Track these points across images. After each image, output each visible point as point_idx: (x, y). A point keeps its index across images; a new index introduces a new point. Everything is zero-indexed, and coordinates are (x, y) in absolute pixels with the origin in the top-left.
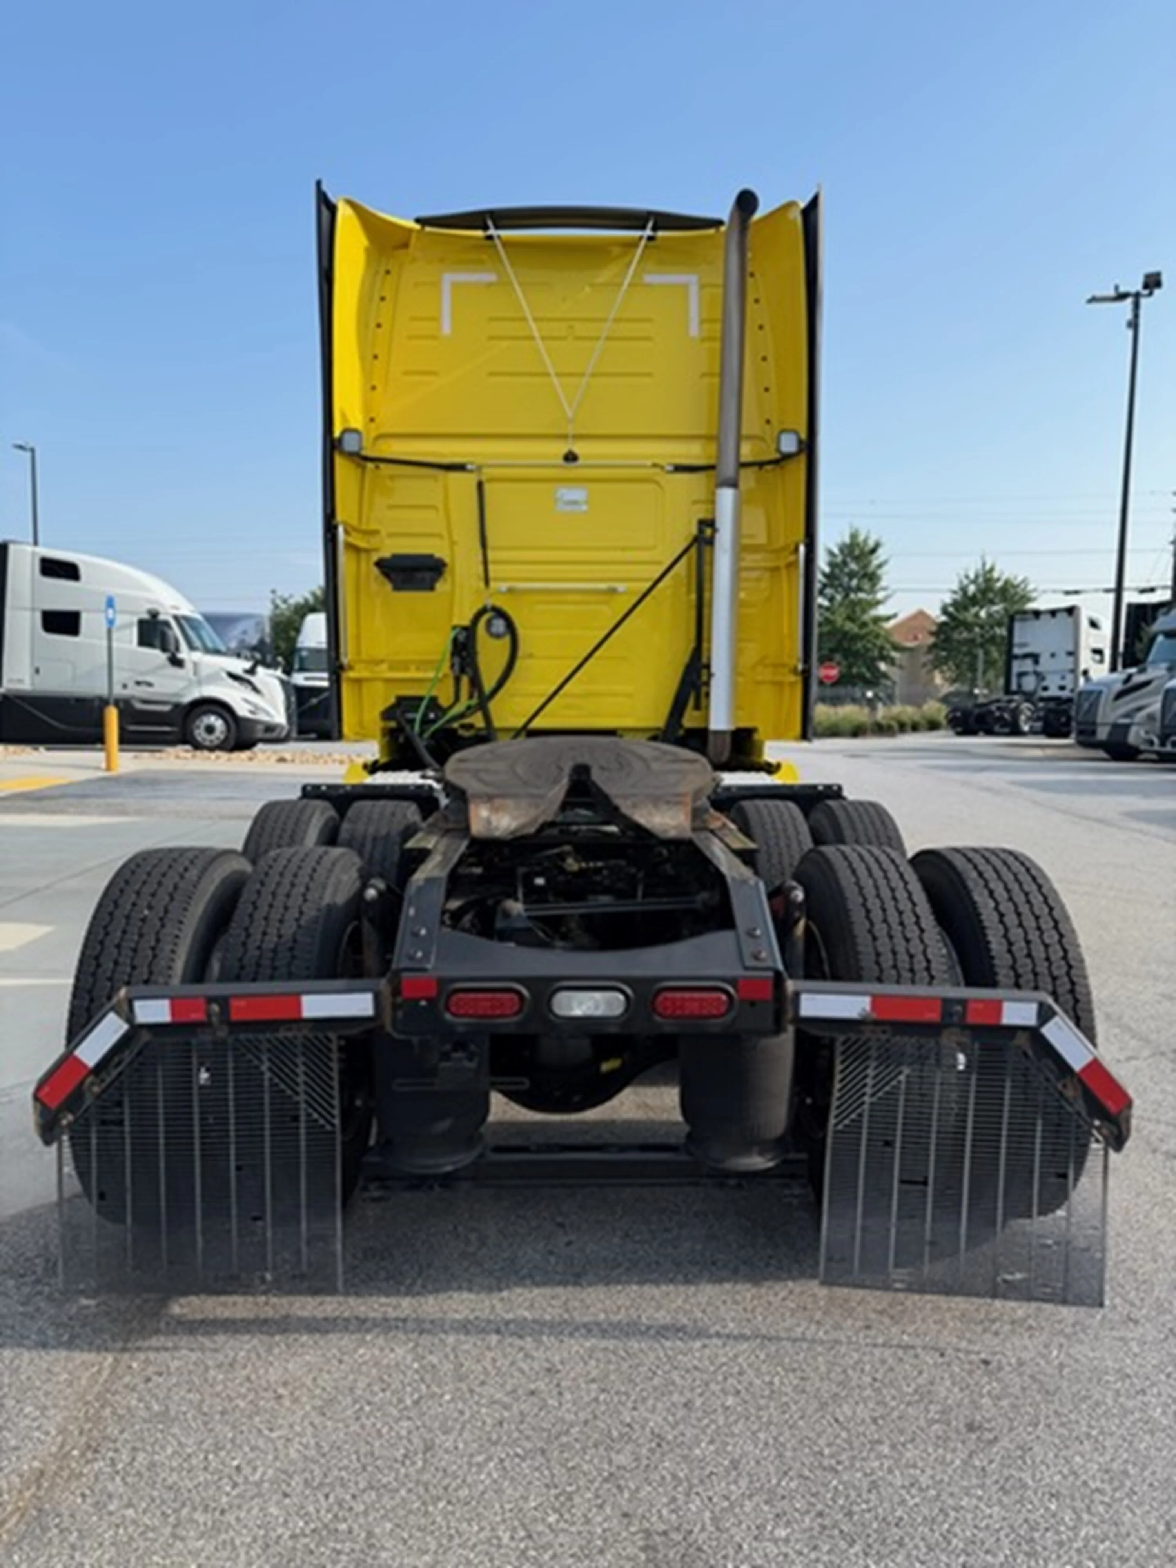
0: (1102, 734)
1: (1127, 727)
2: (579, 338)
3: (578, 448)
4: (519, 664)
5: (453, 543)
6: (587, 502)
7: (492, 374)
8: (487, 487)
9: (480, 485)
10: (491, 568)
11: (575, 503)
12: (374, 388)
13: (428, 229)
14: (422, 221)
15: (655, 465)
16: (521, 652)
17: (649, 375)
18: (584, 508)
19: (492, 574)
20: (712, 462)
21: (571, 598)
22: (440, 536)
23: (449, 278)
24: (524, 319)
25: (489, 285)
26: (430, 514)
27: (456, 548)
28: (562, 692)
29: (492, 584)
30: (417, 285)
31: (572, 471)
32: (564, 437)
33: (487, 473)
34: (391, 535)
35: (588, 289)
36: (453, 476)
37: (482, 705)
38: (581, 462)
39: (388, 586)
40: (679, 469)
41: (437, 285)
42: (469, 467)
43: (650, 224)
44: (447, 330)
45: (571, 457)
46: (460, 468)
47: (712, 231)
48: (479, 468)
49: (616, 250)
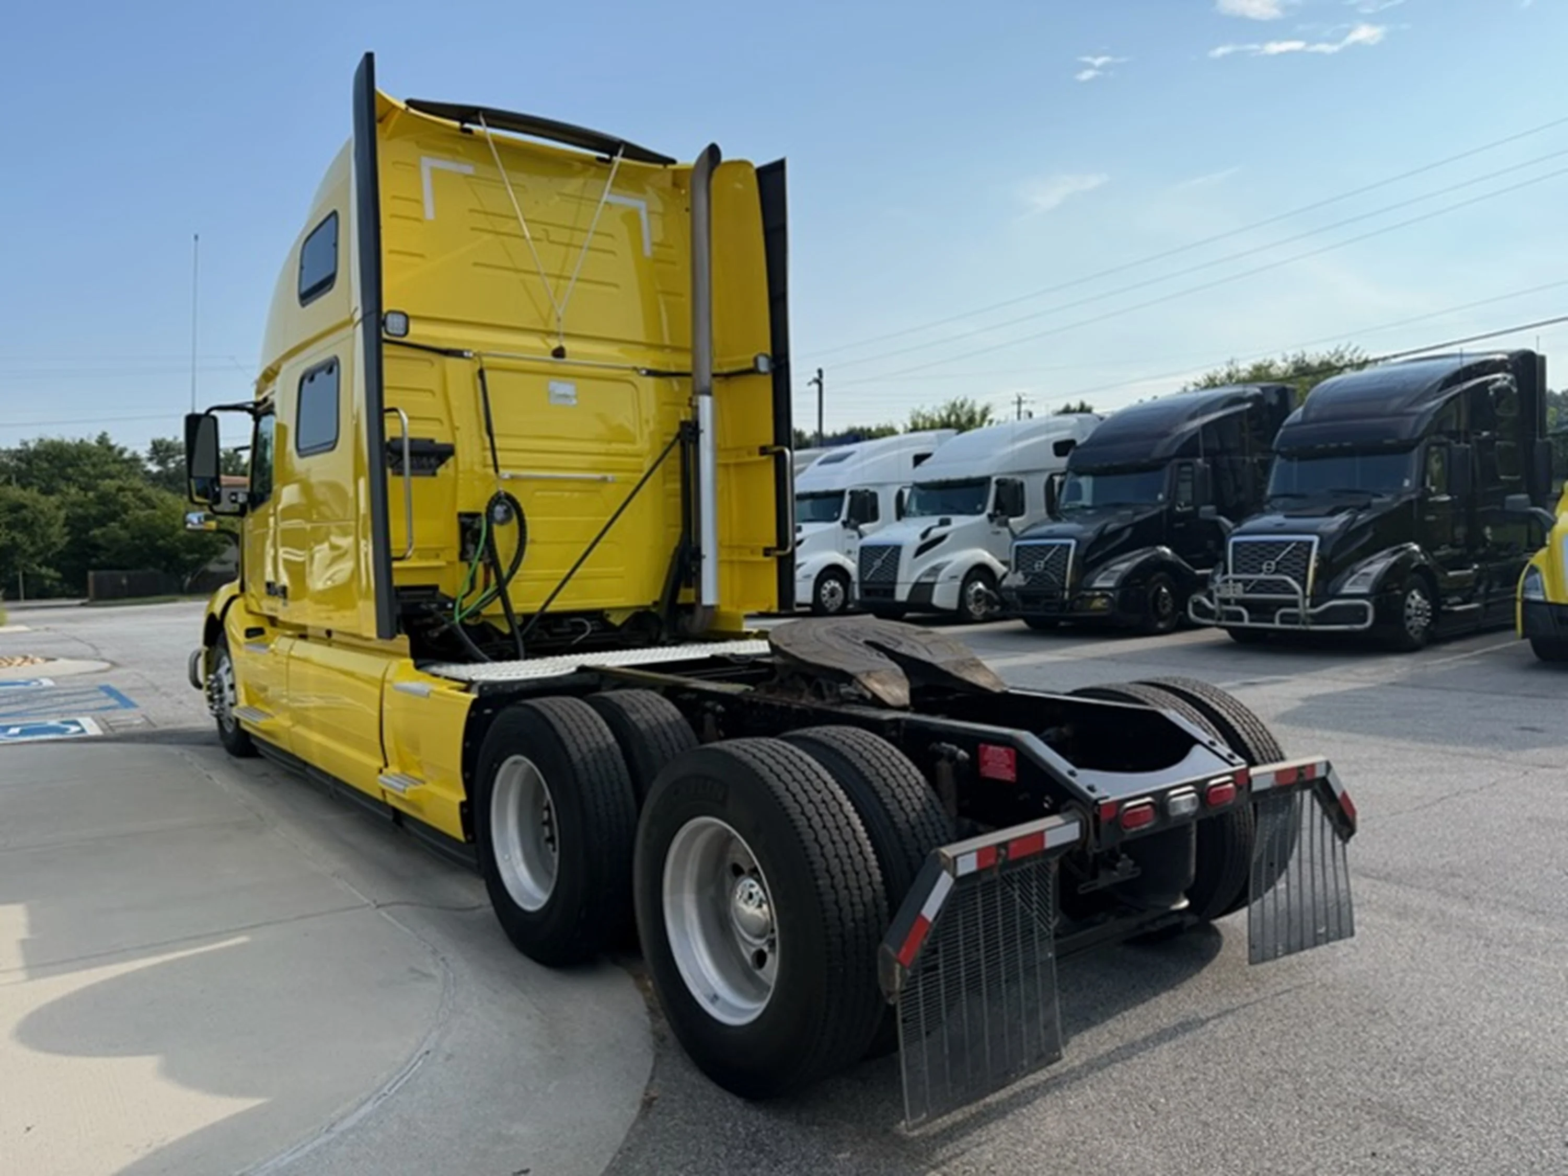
0: (902, 594)
1: (932, 585)
2: (552, 242)
3: (568, 346)
4: (528, 548)
5: (454, 429)
6: (576, 397)
7: (476, 264)
8: (488, 374)
9: (481, 373)
10: (499, 454)
11: (566, 396)
13: (412, 111)
14: (410, 103)
15: (634, 369)
16: (529, 536)
17: (615, 285)
18: (574, 402)
19: (500, 462)
20: (688, 369)
21: (570, 486)
22: (440, 421)
23: (428, 163)
24: (516, 218)
25: (467, 176)
26: (427, 398)
27: (458, 433)
28: (574, 576)
29: (501, 471)
30: (394, 163)
31: (560, 366)
32: (549, 334)
33: (487, 362)
35: (557, 198)
36: (450, 361)
37: (501, 592)
38: (568, 358)
40: (650, 373)
41: (416, 167)
42: (466, 354)
43: (621, 152)
44: (430, 214)
45: (559, 353)
46: (456, 354)
47: (660, 166)
48: (479, 356)
49: (578, 165)
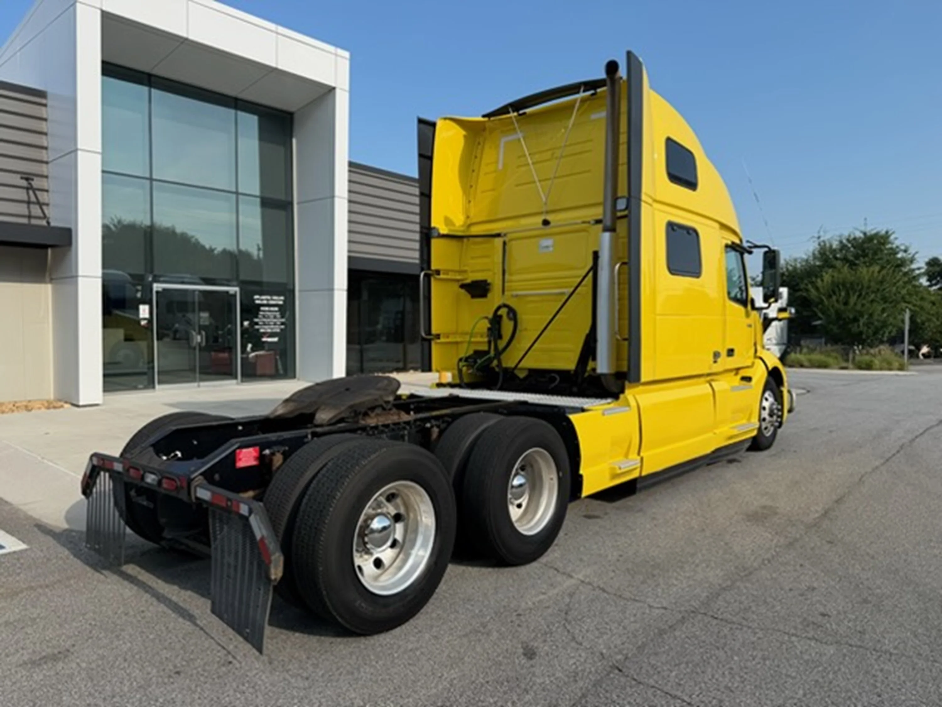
3: (549, 218)
4: (517, 334)
5: (494, 274)
6: (553, 246)
8: (507, 244)
9: (505, 243)
10: (506, 284)
11: (547, 247)
12: (470, 202)
13: (492, 119)
14: (484, 116)
15: (584, 222)
16: (519, 327)
17: (589, 171)
18: (552, 249)
19: (506, 288)
21: (544, 298)
22: (490, 271)
23: (504, 140)
26: (487, 260)
27: (495, 276)
28: (532, 349)
29: (506, 293)
31: (548, 230)
32: (541, 213)
33: (510, 236)
34: (472, 272)
35: (563, 130)
36: (496, 240)
37: (497, 356)
38: (552, 224)
39: (469, 296)
40: (597, 222)
42: (501, 234)
43: (582, 90)
44: (500, 166)
45: (546, 223)
46: (498, 235)
48: (505, 235)
